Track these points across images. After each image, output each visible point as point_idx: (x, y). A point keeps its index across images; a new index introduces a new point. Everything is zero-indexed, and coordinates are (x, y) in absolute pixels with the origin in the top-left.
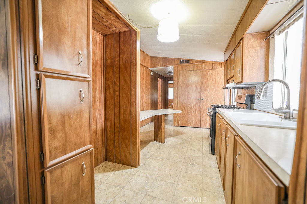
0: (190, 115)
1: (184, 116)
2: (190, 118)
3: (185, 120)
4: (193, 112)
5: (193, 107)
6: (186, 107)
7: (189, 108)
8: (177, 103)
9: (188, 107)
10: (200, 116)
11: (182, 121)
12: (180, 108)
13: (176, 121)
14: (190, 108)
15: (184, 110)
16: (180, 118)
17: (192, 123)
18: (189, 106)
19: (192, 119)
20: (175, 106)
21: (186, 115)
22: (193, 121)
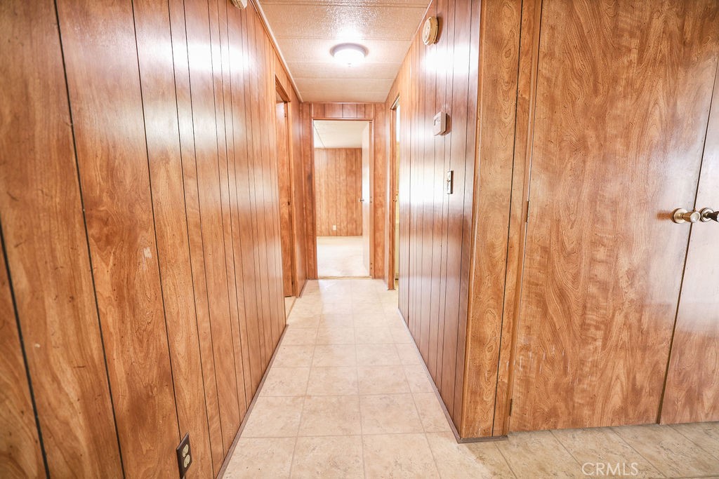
0: (599, 343)
1: (553, 351)
2: (595, 364)
3: (557, 386)
4: (619, 318)
5: (623, 283)
6: (576, 277)
7: (593, 289)
8: (499, 253)
9: (592, 279)
10: (666, 345)
11: (533, 392)
12: (524, 292)
13: (489, 399)
14: (604, 287)
15: (554, 305)
16: (518, 373)
17: (607, 398)
18: (600, 271)
19: (609, 372)
20: (488, 283)
21: (568, 345)
22: (609, 388)
